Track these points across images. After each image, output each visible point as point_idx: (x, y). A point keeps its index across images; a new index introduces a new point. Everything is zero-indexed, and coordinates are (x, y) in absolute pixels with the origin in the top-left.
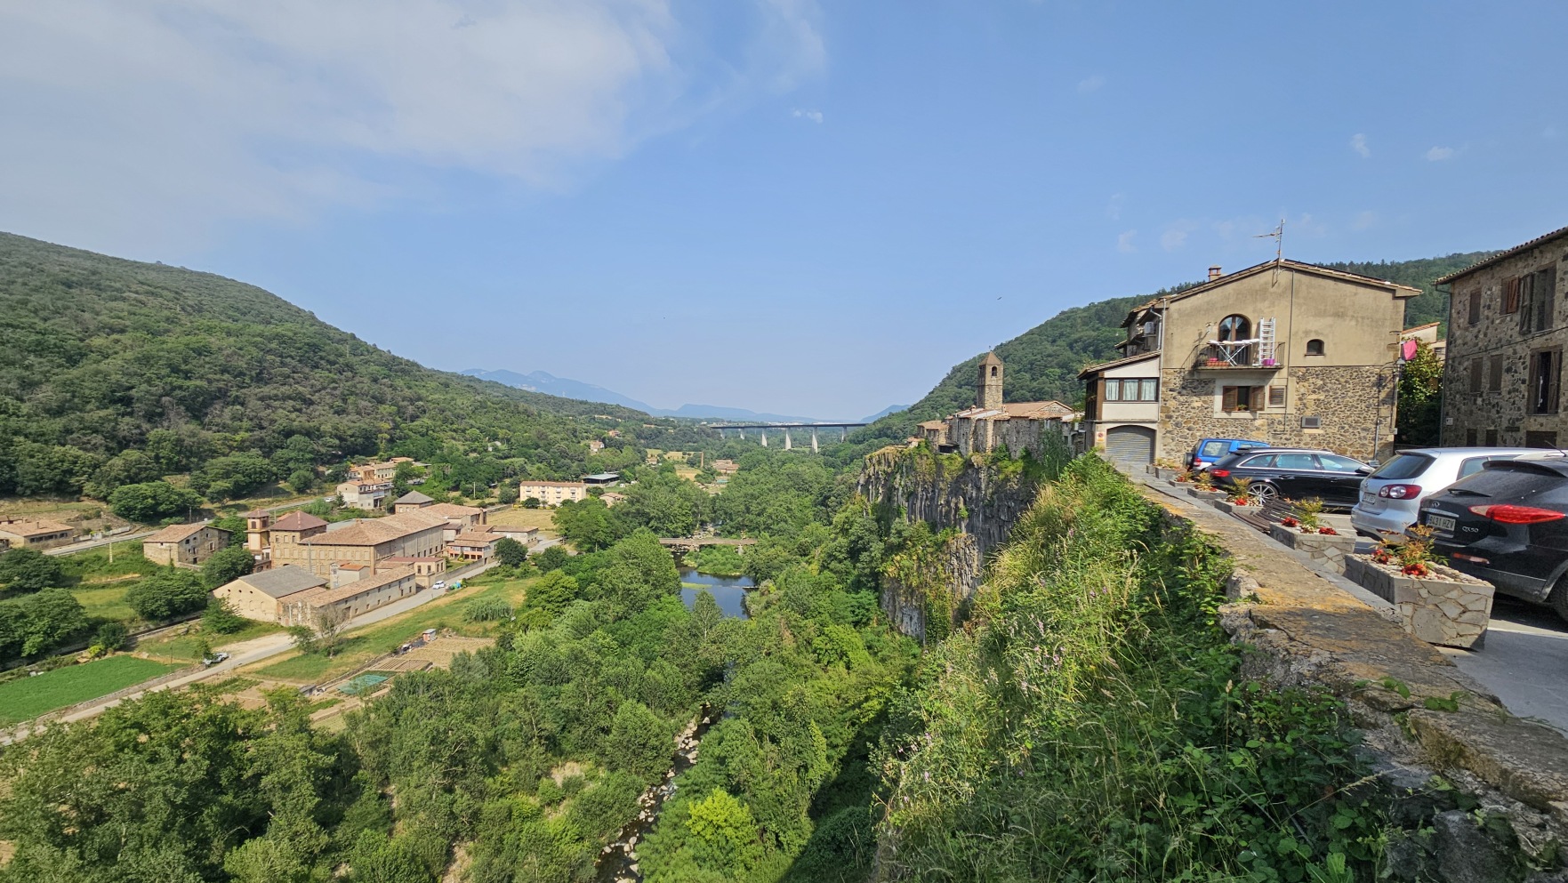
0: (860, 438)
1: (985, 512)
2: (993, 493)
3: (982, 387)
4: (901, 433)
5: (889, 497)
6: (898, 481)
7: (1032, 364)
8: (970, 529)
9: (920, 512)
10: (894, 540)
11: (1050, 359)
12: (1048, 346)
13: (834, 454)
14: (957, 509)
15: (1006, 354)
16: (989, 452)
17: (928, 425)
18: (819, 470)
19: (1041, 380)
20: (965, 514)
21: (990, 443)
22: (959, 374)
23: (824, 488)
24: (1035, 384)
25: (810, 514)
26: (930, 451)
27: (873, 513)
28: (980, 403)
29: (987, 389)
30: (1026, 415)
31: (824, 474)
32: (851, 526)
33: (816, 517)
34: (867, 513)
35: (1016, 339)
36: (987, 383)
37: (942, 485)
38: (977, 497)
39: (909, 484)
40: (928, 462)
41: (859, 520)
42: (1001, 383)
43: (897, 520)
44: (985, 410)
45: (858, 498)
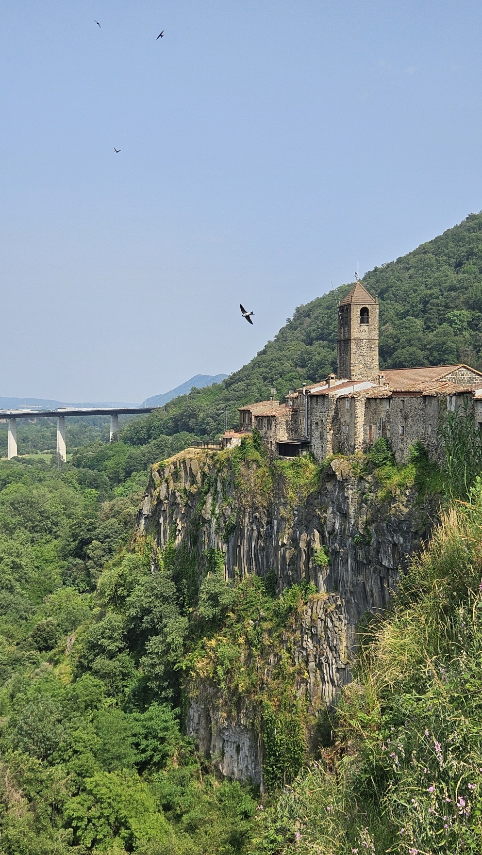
0: (142, 435)
1: (356, 555)
2: (368, 523)
3: (345, 342)
4: (213, 424)
5: (194, 538)
6: (209, 508)
7: (425, 303)
8: (334, 584)
9: (249, 559)
10: (204, 610)
11: (453, 294)
12: (451, 273)
13: (96, 463)
14: (310, 551)
15: (383, 286)
16: (359, 452)
17: (257, 409)
18: (70, 493)
19: (440, 329)
20: (322, 557)
21: (360, 439)
22: (308, 320)
23: (79, 524)
24: (431, 335)
25: (54, 572)
26: (263, 454)
27: (167, 566)
28: (342, 369)
29: (353, 346)
30: (417, 388)
31: (80, 500)
32: (130, 590)
33: (67, 578)
34: (157, 567)
35: (400, 260)
36: (354, 334)
37: (283, 512)
38: (343, 530)
39: (228, 512)
40: (260, 472)
41: (143, 579)
42: (375, 335)
43: (210, 576)
44: (352, 382)
45: (140, 540)
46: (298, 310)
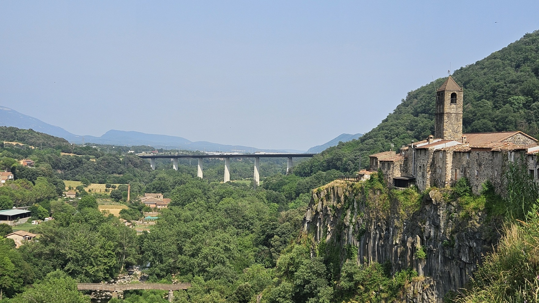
0: (307, 170)
1: (444, 253)
2: (453, 232)
3: (440, 116)
4: (352, 165)
5: (339, 236)
6: (349, 218)
7: (494, 91)
8: (429, 271)
9: (374, 252)
10: (344, 283)
11: (514, 85)
12: (512, 71)
13: (278, 187)
14: (414, 249)
15: (466, 79)
16: (448, 186)
17: (382, 157)
18: (261, 205)
19: (504, 108)
20: (421, 254)
21: (449, 177)
22: (416, 100)
23: (267, 225)
24: (497, 112)
25: (250, 254)
26: (384, 185)
27: (320, 254)
28: (438, 132)
29: (445, 118)
30: (488, 146)
31: (267, 210)
32: (297, 267)
33: (258, 258)
34: (315, 254)
35: (478, 63)
36: (447, 110)
37: (397, 223)
38: (436, 236)
39: (361, 221)
40: (382, 197)
41: (305, 261)
42: (460, 111)
43: (348, 262)
44: (444, 141)
45: (304, 237)
46: (409, 94)
